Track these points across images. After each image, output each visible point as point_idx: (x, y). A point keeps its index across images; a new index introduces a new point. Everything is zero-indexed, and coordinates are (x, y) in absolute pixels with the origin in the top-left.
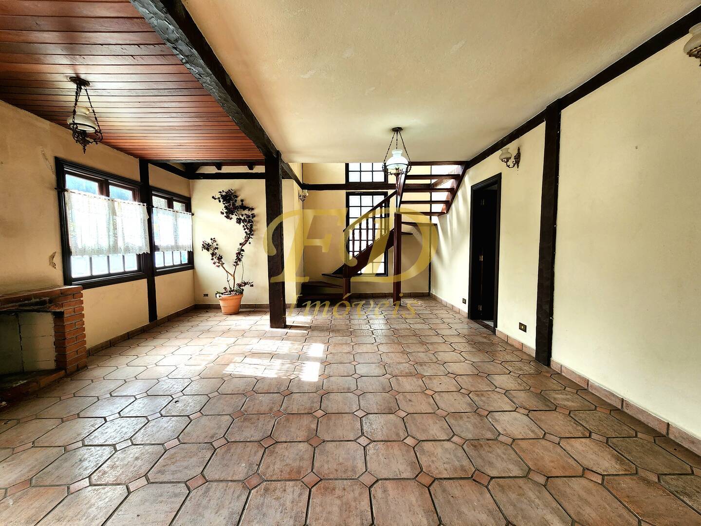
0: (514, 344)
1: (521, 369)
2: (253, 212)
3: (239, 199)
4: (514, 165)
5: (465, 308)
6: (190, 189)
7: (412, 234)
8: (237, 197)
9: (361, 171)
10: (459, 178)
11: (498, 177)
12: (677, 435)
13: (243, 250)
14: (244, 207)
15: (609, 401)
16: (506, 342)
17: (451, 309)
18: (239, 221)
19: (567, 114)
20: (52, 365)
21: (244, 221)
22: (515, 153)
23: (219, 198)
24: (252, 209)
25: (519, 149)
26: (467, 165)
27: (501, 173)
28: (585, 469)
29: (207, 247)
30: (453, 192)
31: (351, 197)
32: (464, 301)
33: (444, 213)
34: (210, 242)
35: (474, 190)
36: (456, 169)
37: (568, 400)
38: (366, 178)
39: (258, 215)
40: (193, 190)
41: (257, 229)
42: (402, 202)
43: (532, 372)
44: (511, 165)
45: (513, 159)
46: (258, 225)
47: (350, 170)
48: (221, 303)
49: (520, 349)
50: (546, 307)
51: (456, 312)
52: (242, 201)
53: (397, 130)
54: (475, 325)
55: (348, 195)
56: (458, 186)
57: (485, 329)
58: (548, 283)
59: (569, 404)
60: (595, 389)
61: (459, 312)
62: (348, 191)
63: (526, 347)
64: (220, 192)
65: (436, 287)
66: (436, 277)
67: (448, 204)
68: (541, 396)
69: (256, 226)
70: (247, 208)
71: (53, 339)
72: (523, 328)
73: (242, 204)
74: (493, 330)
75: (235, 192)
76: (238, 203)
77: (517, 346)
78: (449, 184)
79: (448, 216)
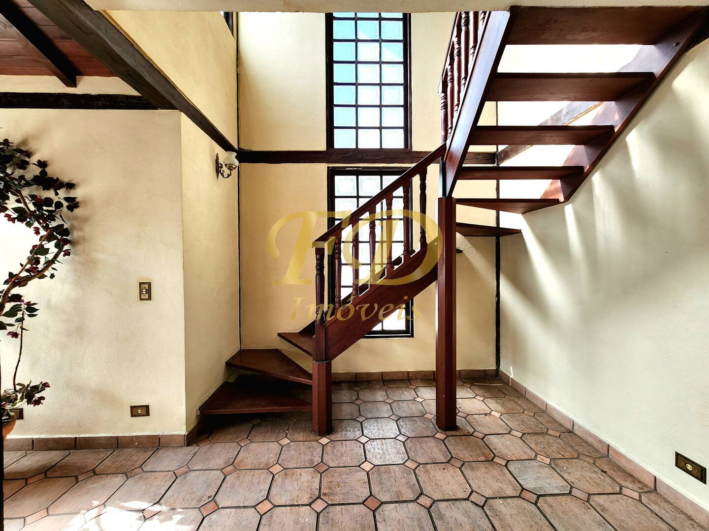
2: (72, 194)
3: (34, 160)
7: (461, 251)
8: (29, 154)
9: (357, 128)
14: (46, 182)
24: (72, 186)
31: (337, 178)
38: (369, 141)
39: (85, 203)
41: (84, 239)
46: (87, 228)
47: (335, 125)
52: (43, 164)
55: (332, 174)
62: (331, 165)
69: (81, 229)
70: (56, 183)
73: (43, 173)
75: (25, 142)
76: (33, 172)
79: (568, 207)
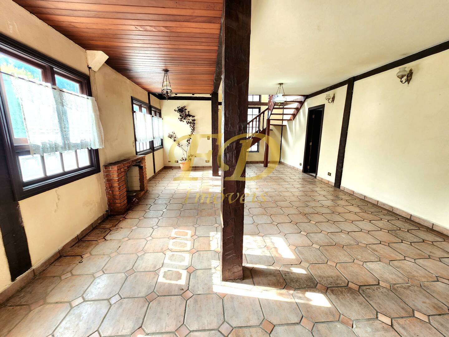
0: (325, 181)
1: (328, 189)
2: (194, 118)
3: (187, 111)
4: (332, 102)
5: (301, 168)
6: (161, 105)
7: (272, 130)
10: (302, 103)
11: (323, 106)
12: (380, 204)
13: (191, 139)
14: (190, 116)
15: (360, 197)
16: (322, 181)
17: (293, 168)
18: (188, 123)
19: (357, 84)
20: (139, 189)
21: (191, 123)
22: (332, 96)
23: (177, 110)
24: (194, 116)
25: (334, 95)
26: (307, 97)
27: (324, 104)
28: (350, 211)
29: (170, 137)
30: (298, 110)
32: (301, 165)
33: (292, 120)
34: (171, 134)
35: (310, 110)
36: (301, 98)
37: (346, 197)
40: (162, 105)
42: (271, 114)
43: (333, 190)
44: (330, 102)
45: (331, 99)
48: (181, 166)
49: (327, 183)
50: (340, 165)
51: (296, 170)
52: (189, 112)
53: (281, 84)
54: (306, 175)
56: (301, 107)
57: (311, 177)
58: (342, 155)
59: (346, 198)
60: (356, 194)
61: (297, 170)
63: (330, 182)
64: (178, 107)
65: (284, 158)
66: (284, 153)
67: (294, 115)
68: (337, 196)
70: (192, 116)
71: (139, 178)
72: (330, 174)
73: (189, 114)
74: (316, 177)
75: (185, 107)
76: (187, 113)
77: (326, 182)
78: (296, 105)
79: (294, 121)
